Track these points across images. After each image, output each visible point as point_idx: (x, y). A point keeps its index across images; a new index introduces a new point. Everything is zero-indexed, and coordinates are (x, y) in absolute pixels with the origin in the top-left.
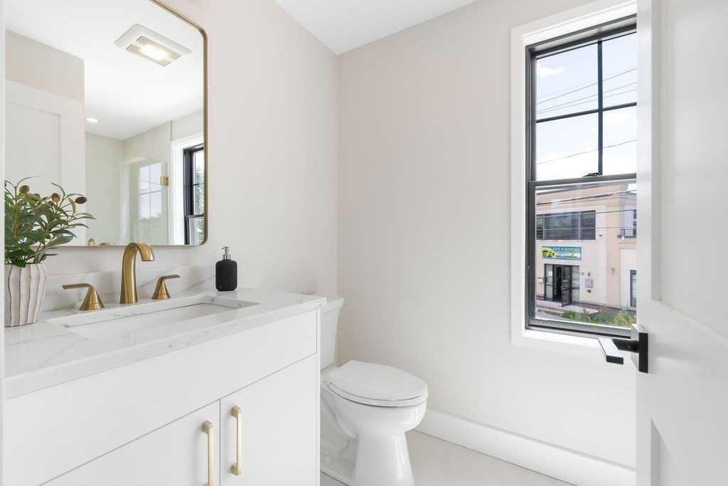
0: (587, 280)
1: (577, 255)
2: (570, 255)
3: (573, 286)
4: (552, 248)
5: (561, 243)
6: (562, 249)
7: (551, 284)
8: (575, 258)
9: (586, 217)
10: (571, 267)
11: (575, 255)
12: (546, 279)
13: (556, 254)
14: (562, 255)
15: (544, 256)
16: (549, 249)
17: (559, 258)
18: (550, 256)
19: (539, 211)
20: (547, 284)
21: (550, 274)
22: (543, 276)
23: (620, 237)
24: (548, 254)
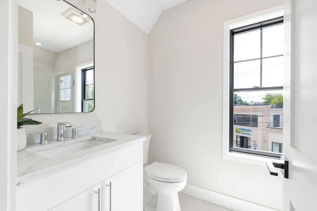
0: (254, 144)
1: (250, 133)
2: (247, 132)
3: (248, 145)
4: (240, 129)
5: (243, 127)
6: (243, 130)
7: (239, 144)
8: (249, 134)
9: (254, 117)
10: (247, 138)
11: (249, 133)
12: (237, 141)
13: (241, 132)
14: (244, 132)
15: (236, 132)
16: (238, 129)
17: (242, 133)
18: (239, 132)
19: (235, 113)
20: (238, 143)
21: (239, 139)
22: (236, 140)
23: (268, 127)
24: (238, 131)
